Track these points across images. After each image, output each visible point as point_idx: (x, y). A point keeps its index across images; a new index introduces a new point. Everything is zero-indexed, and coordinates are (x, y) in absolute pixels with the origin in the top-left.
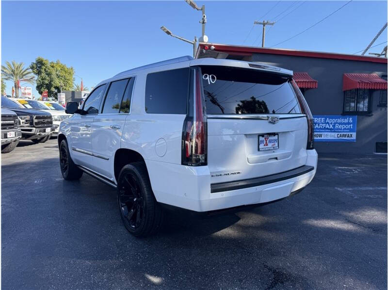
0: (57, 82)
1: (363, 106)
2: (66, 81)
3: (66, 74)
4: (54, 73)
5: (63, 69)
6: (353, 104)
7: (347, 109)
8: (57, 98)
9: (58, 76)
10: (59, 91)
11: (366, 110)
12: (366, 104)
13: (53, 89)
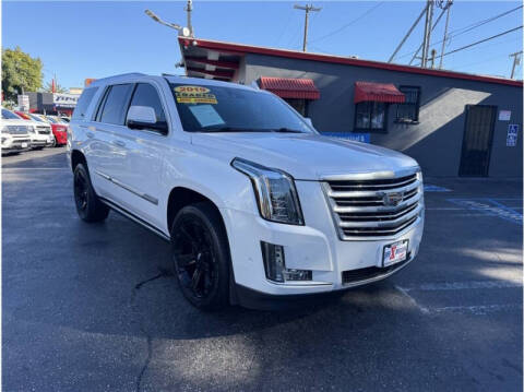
0: (17, 79)
1: (377, 122)
2: (31, 78)
3: (30, 68)
4: (11, 65)
5: (25, 60)
6: (365, 120)
7: (359, 125)
8: (17, 103)
9: (18, 71)
10: (20, 93)
11: (380, 126)
12: (381, 120)
13: (11, 89)
